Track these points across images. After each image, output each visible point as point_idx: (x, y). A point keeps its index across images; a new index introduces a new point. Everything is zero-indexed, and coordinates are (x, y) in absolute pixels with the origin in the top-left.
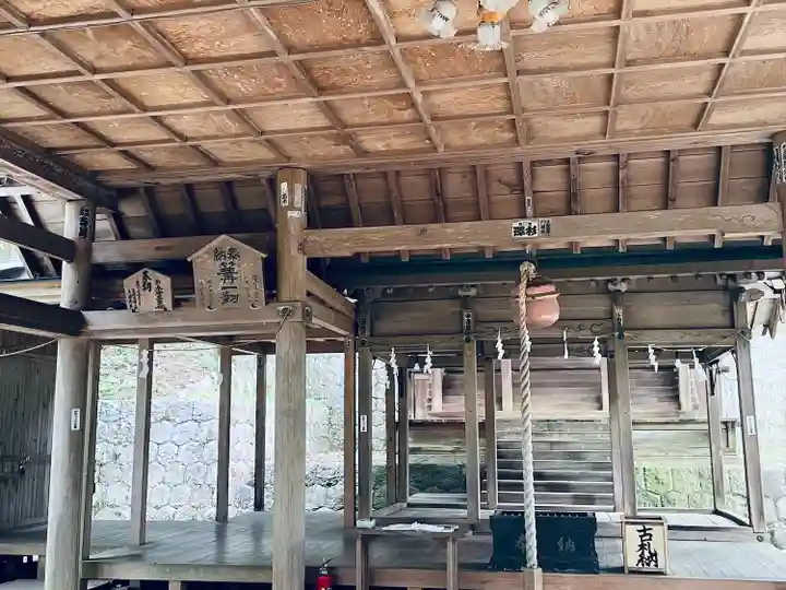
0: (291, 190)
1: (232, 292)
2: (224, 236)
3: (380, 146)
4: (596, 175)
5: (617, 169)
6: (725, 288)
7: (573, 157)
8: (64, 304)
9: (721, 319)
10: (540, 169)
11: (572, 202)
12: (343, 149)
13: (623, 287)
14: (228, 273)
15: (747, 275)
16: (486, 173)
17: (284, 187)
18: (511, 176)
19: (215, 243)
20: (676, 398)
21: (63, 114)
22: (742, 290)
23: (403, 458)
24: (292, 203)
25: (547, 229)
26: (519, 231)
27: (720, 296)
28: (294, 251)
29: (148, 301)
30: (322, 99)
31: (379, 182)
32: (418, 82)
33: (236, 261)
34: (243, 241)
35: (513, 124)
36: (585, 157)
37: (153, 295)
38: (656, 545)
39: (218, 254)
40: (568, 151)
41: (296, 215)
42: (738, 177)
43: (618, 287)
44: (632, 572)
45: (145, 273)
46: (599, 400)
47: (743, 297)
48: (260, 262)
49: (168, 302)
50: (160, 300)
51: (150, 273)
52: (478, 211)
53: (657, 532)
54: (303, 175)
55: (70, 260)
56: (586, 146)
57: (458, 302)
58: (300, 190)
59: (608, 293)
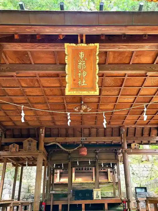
0: (42, 130)
1: (30, 148)
2: (30, 138)
3: (59, 124)
4: (94, 131)
5: (97, 130)
7: (90, 128)
9: (114, 158)
10: (85, 129)
11: (90, 135)
12: (52, 124)
13: (98, 152)
14: (30, 145)
16: (76, 129)
17: (41, 130)
18: (80, 130)
19: (28, 139)
20: (108, 178)
21: (8, 116)
22: (117, 152)
24: (42, 133)
25: (86, 139)
26: (82, 139)
27: (114, 154)
28: (42, 141)
29: (14, 150)
31: (57, 130)
33: (32, 142)
34: (34, 139)
35: (81, 122)
36: (92, 128)
37: (15, 149)
39: (28, 141)
41: (43, 135)
42: (116, 132)
43: (97, 152)
45: (14, 144)
46: (93, 179)
47: (118, 154)
48: (36, 143)
49: (17, 150)
50: (16, 149)
51: (15, 144)
52: (74, 136)
54: (44, 128)
56: (92, 126)
57: (68, 154)
58: (44, 130)
59: (95, 153)
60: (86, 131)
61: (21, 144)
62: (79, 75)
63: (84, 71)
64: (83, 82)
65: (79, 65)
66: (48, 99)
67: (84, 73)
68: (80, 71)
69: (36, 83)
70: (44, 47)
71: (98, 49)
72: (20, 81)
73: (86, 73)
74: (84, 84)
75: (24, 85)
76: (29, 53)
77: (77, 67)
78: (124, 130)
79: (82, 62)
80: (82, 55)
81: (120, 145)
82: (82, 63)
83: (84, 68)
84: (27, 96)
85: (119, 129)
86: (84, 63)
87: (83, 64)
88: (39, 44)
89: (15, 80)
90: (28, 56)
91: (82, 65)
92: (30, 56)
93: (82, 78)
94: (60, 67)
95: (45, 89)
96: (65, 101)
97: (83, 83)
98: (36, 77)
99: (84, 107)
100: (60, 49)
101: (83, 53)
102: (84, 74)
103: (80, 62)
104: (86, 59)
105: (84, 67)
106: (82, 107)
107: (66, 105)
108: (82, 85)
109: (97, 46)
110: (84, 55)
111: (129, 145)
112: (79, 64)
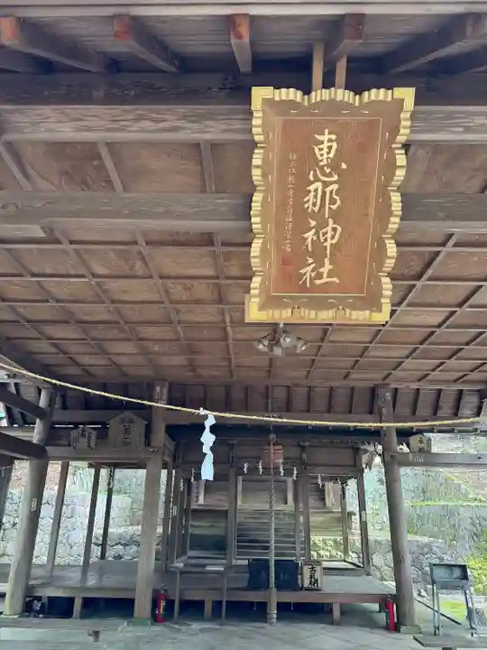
0: (161, 391)
1: (128, 440)
2: (128, 412)
4: (300, 392)
5: (310, 392)
6: (353, 448)
7: (292, 385)
8: (35, 441)
9: (350, 462)
10: (276, 389)
12: (191, 374)
13: (307, 444)
14: (127, 431)
15: (363, 443)
16: (252, 389)
17: (158, 388)
18: (263, 390)
19: (122, 416)
21: (65, 353)
22: (359, 449)
23: (187, 531)
24: (162, 397)
28: (160, 421)
30: (191, 357)
31: (202, 389)
32: (235, 354)
33: (131, 425)
35: (269, 371)
36: (296, 385)
37: (85, 440)
38: (317, 575)
39: (123, 421)
40: (289, 383)
42: (361, 402)
44: (306, 590)
45: (83, 428)
46: (285, 499)
47: (360, 452)
48: (144, 426)
49: (93, 445)
50: (89, 443)
53: (318, 569)
54: (167, 384)
55: (41, 419)
56: (297, 381)
57: (228, 447)
58: (165, 391)
59: (299, 446)
60: (280, 394)
61: (103, 433)
62: (309, 241)
63: (331, 221)
64: (321, 270)
65: (312, 194)
66: (178, 312)
67: (329, 229)
68: (313, 223)
69: (139, 264)
70: (161, 125)
71: (405, 115)
72: (86, 257)
73: (339, 229)
74: (325, 280)
75: (100, 270)
76: (104, 153)
77: (299, 203)
79: (322, 178)
80: (326, 146)
82: (326, 184)
83: (334, 207)
84: (113, 302)
85: (373, 392)
86: (335, 187)
87: (328, 190)
88: (141, 109)
89: (65, 252)
90: (102, 166)
91: (324, 193)
92: (109, 164)
93: (318, 253)
94: (225, 204)
95: (169, 283)
96: (228, 318)
97: (323, 273)
98: (136, 243)
99: (288, 340)
100: (226, 131)
101: (333, 137)
102: (331, 235)
103: (317, 180)
104: (344, 166)
105: (333, 201)
106: (282, 340)
107: (229, 328)
108: (318, 282)
109: (403, 100)
110: (335, 146)
112: (312, 188)
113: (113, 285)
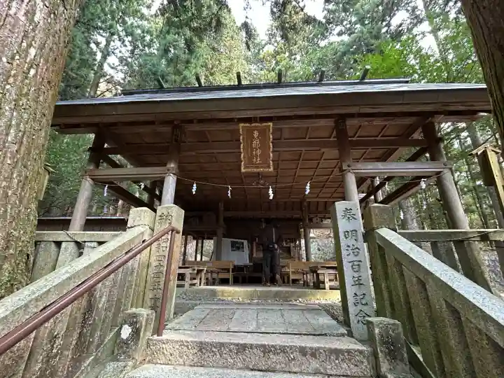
58: (222, 205)
61: (201, 218)
62: (254, 154)
63: (258, 149)
64: (257, 160)
65: (254, 144)
68: (255, 150)
71: (271, 128)
74: (258, 162)
76: (207, 133)
77: (251, 146)
78: (305, 204)
79: (256, 140)
80: (256, 134)
81: (300, 220)
82: (256, 142)
83: (259, 146)
85: (301, 203)
86: (259, 142)
91: (256, 144)
93: (256, 156)
101: (257, 132)
102: (259, 152)
104: (260, 138)
109: (270, 125)
110: (258, 134)
111: (311, 220)
112: (254, 142)
113: (206, 165)
